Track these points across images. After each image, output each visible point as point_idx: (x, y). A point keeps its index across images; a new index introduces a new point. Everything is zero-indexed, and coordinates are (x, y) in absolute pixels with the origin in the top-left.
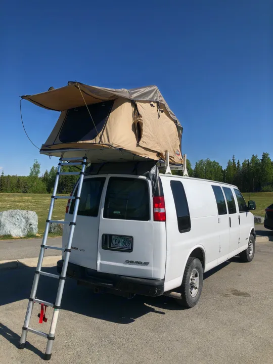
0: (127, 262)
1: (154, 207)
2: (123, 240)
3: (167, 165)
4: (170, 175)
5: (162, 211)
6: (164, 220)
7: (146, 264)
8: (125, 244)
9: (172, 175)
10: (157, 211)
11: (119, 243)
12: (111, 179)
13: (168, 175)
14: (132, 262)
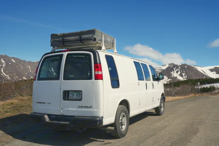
0: (79, 107)
1: (95, 71)
2: (76, 94)
3: (103, 45)
4: (105, 51)
5: (100, 73)
6: (102, 79)
7: (90, 107)
8: (77, 96)
9: (106, 51)
10: (97, 73)
11: (73, 96)
12: (68, 55)
13: (104, 51)
14: (82, 107)
